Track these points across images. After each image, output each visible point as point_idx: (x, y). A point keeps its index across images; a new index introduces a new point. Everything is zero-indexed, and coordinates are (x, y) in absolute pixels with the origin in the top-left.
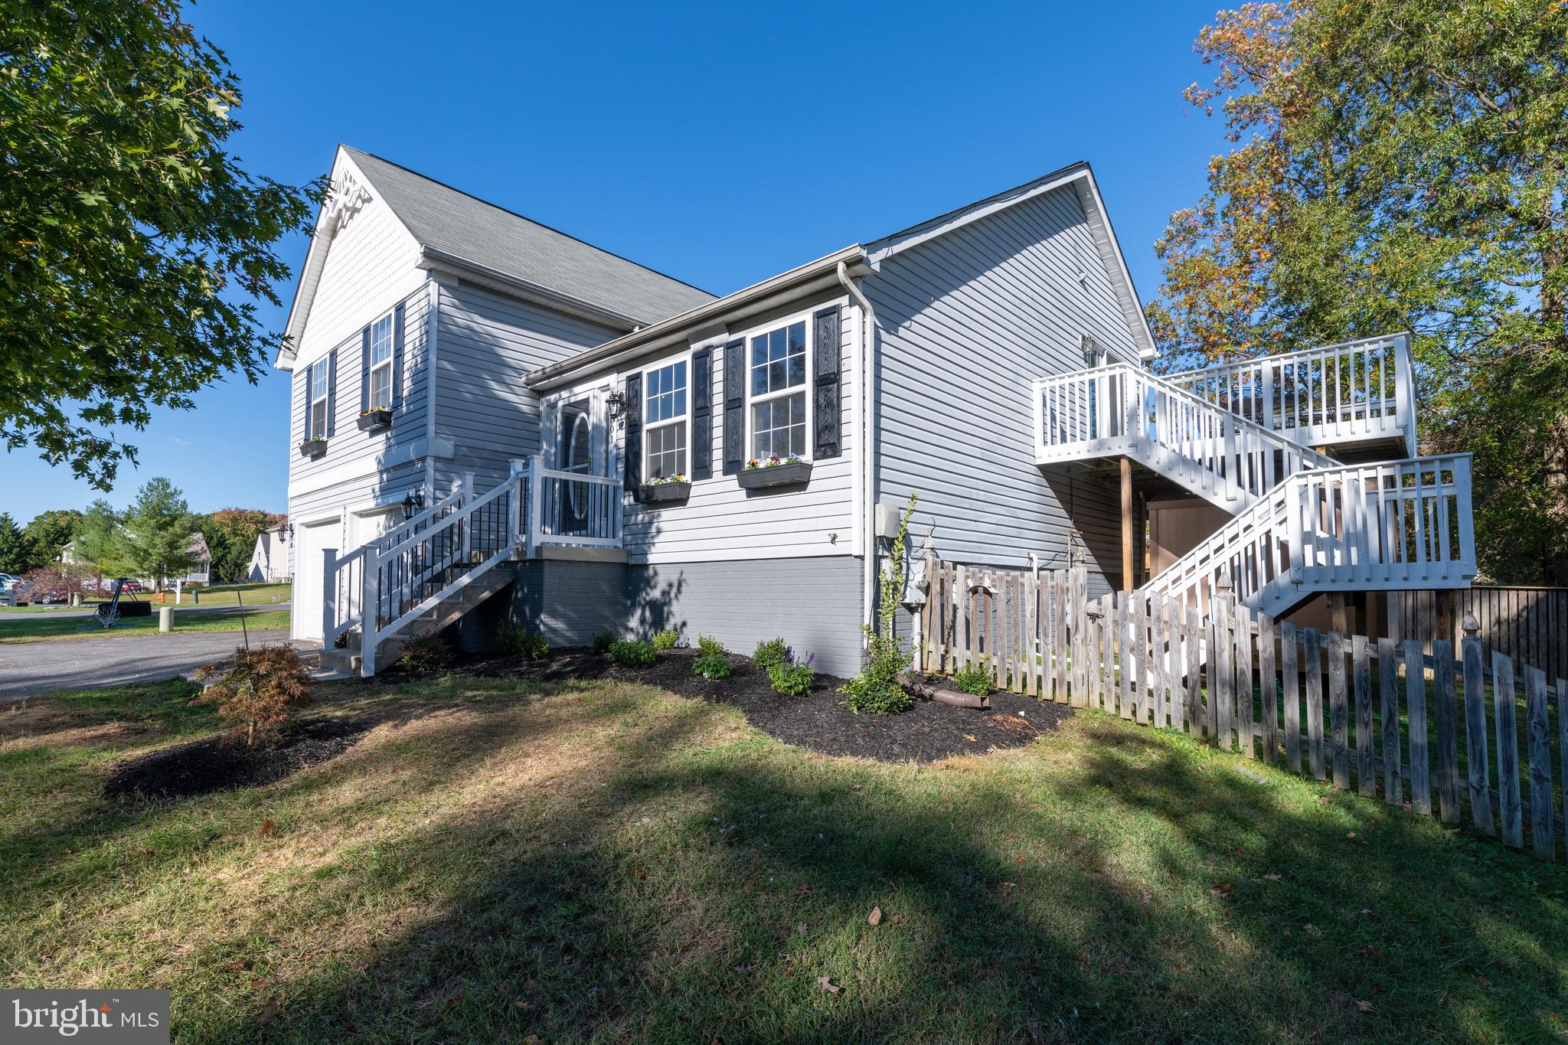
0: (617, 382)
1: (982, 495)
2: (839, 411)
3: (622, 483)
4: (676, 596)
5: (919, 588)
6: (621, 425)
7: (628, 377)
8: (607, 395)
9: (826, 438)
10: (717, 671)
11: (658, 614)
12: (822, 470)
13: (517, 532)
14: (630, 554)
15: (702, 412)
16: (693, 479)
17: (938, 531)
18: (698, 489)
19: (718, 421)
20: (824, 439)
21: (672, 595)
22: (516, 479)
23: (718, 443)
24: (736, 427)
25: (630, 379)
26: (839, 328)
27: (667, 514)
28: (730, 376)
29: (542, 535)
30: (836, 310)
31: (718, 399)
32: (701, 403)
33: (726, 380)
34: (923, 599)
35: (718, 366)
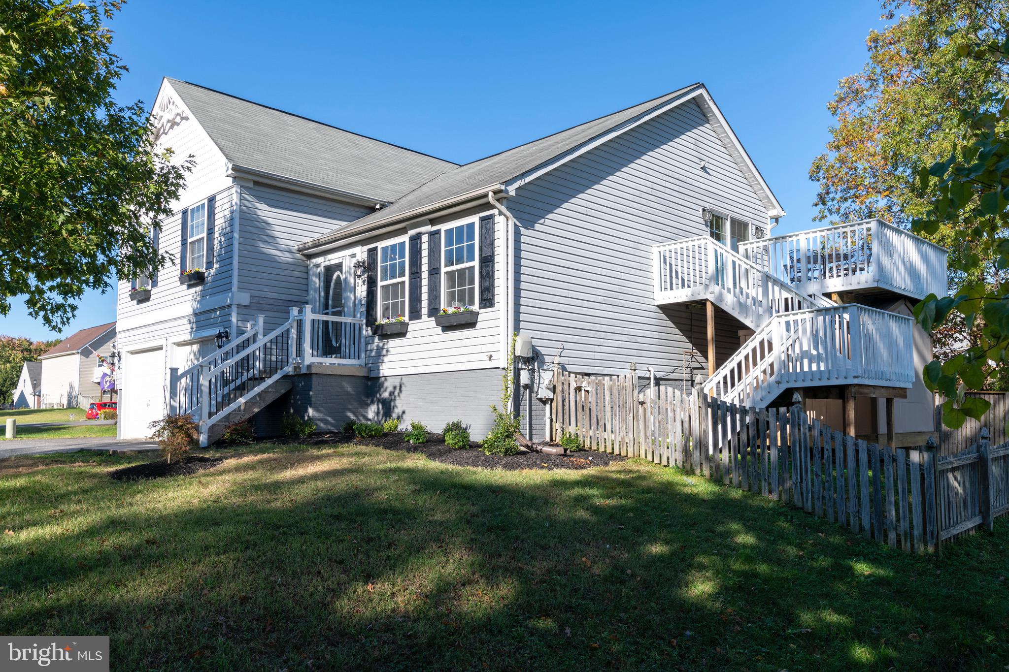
0: (361, 253)
1: (604, 328)
2: (493, 279)
3: (365, 321)
4: (399, 395)
5: (548, 388)
6: (364, 282)
7: (368, 250)
8: (354, 260)
9: (485, 296)
10: (418, 439)
11: (387, 407)
12: (484, 315)
13: (294, 356)
14: (370, 370)
15: (415, 276)
16: (410, 319)
17: (565, 353)
18: (413, 326)
19: (425, 282)
20: (485, 297)
21: (396, 393)
22: (294, 320)
23: (425, 296)
24: (436, 286)
25: (370, 251)
26: (493, 229)
27: (392, 343)
28: (432, 254)
29: (310, 358)
30: (491, 217)
31: (425, 268)
32: (414, 270)
33: (429, 255)
34: (551, 395)
35: (425, 246)
